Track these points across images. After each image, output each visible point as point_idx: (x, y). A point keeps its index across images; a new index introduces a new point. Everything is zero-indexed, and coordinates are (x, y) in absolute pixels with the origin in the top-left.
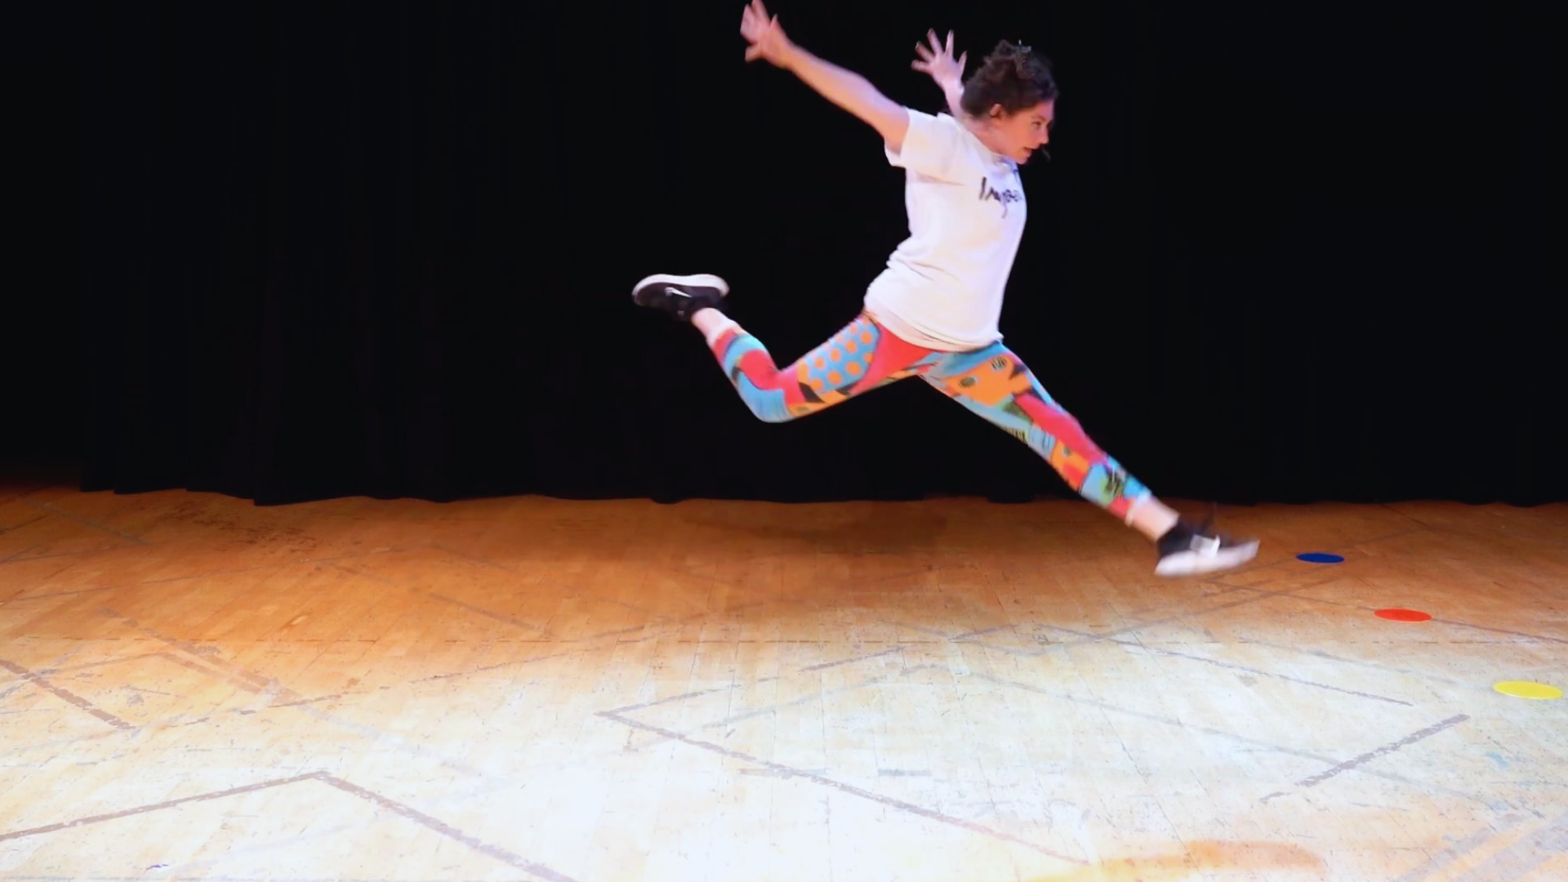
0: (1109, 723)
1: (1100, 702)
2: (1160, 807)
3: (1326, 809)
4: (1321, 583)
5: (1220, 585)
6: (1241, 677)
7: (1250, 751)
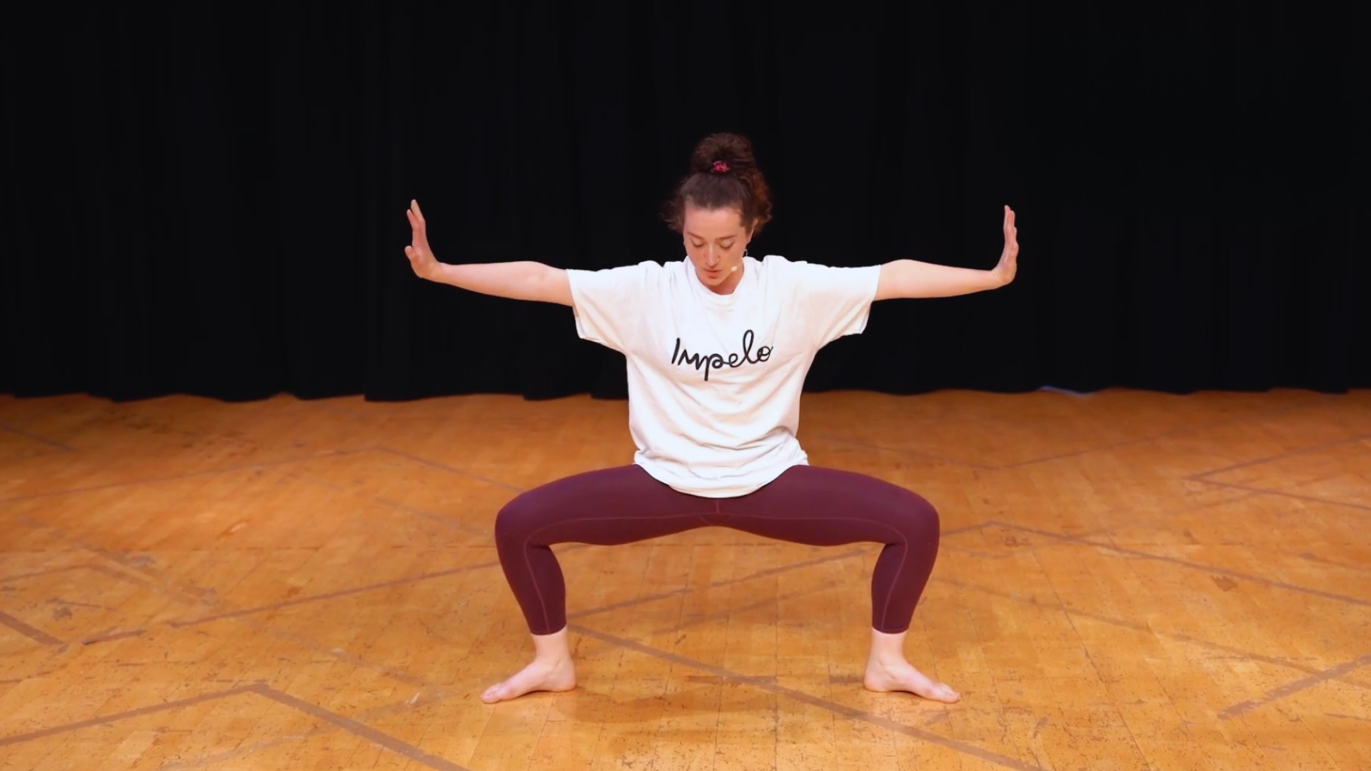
0: (1074, 628)
1: (1065, 606)
2: (1121, 716)
3: (1298, 719)
4: (1316, 480)
5: (1207, 483)
6: (1217, 581)
7: (1220, 658)
